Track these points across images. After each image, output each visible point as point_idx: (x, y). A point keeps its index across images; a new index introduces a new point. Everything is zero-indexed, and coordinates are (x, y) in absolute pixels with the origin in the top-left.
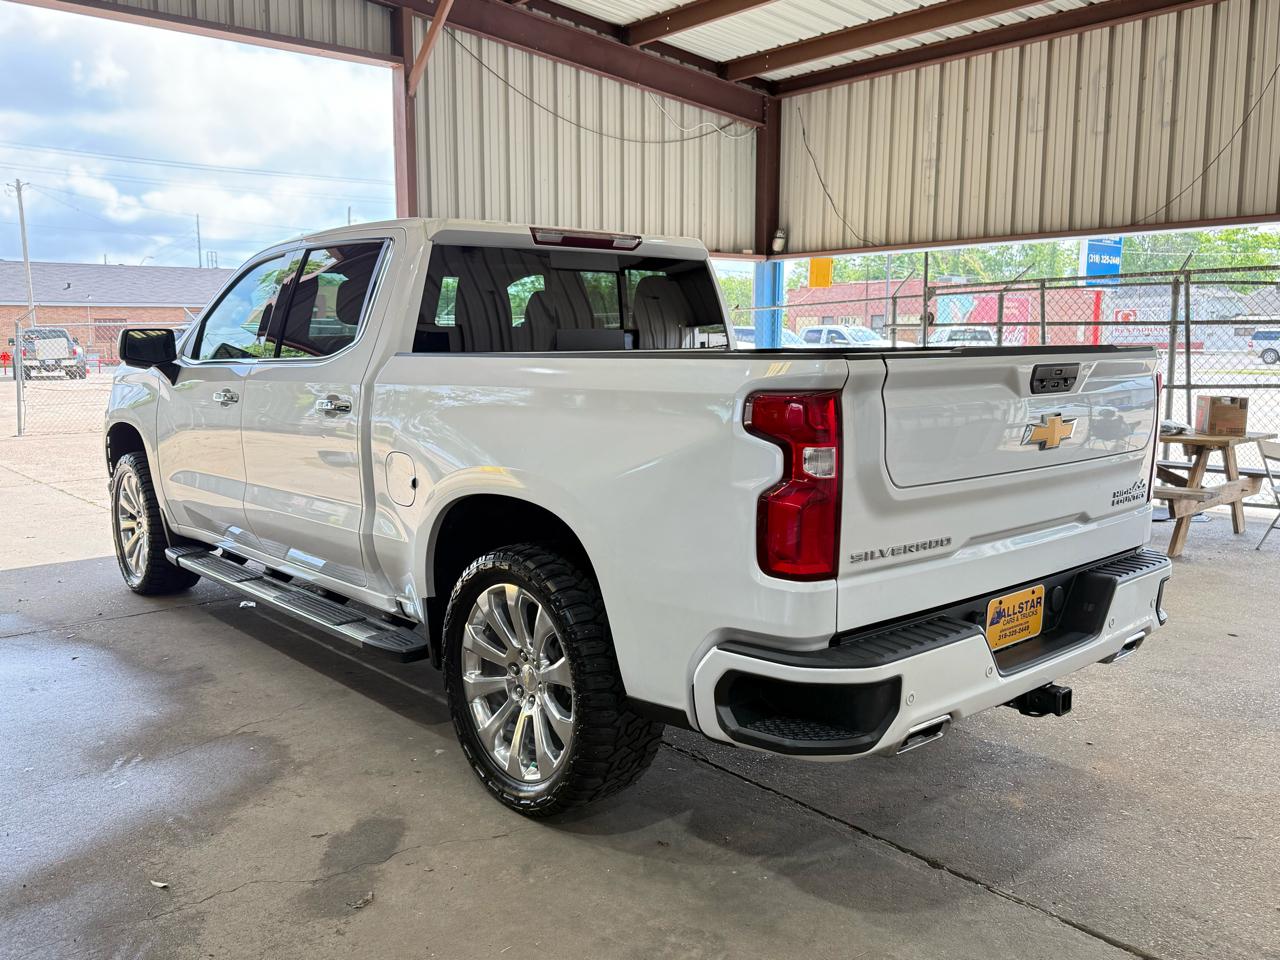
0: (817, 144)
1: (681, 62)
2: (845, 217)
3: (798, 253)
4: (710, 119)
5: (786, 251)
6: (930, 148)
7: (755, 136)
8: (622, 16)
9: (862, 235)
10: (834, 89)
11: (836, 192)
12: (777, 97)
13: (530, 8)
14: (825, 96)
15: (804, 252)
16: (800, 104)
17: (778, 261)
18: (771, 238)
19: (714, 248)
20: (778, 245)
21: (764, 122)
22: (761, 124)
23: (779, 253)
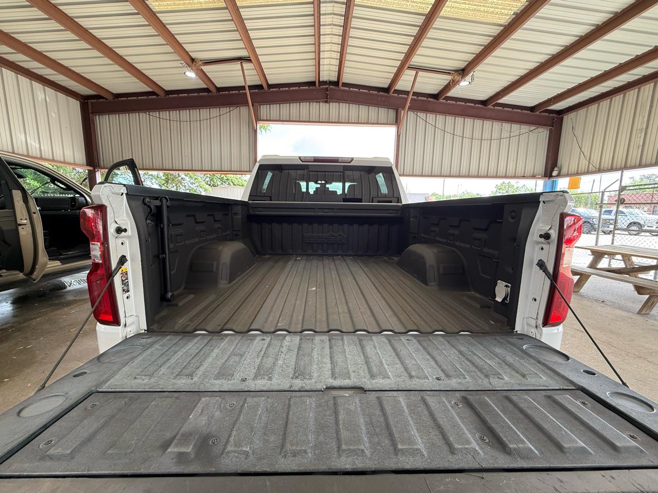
0: (578, 132)
1: (503, 108)
2: (590, 159)
3: (565, 175)
4: (525, 128)
5: (559, 175)
6: (642, 123)
7: (548, 132)
8: (483, 97)
9: (598, 167)
10: (590, 107)
11: (586, 150)
12: (561, 116)
13: (456, 102)
14: (585, 111)
15: (567, 175)
16: (572, 117)
17: (555, 180)
18: (552, 170)
19: (522, 175)
20: (555, 173)
21: (553, 126)
22: (551, 127)
23: (555, 176)
